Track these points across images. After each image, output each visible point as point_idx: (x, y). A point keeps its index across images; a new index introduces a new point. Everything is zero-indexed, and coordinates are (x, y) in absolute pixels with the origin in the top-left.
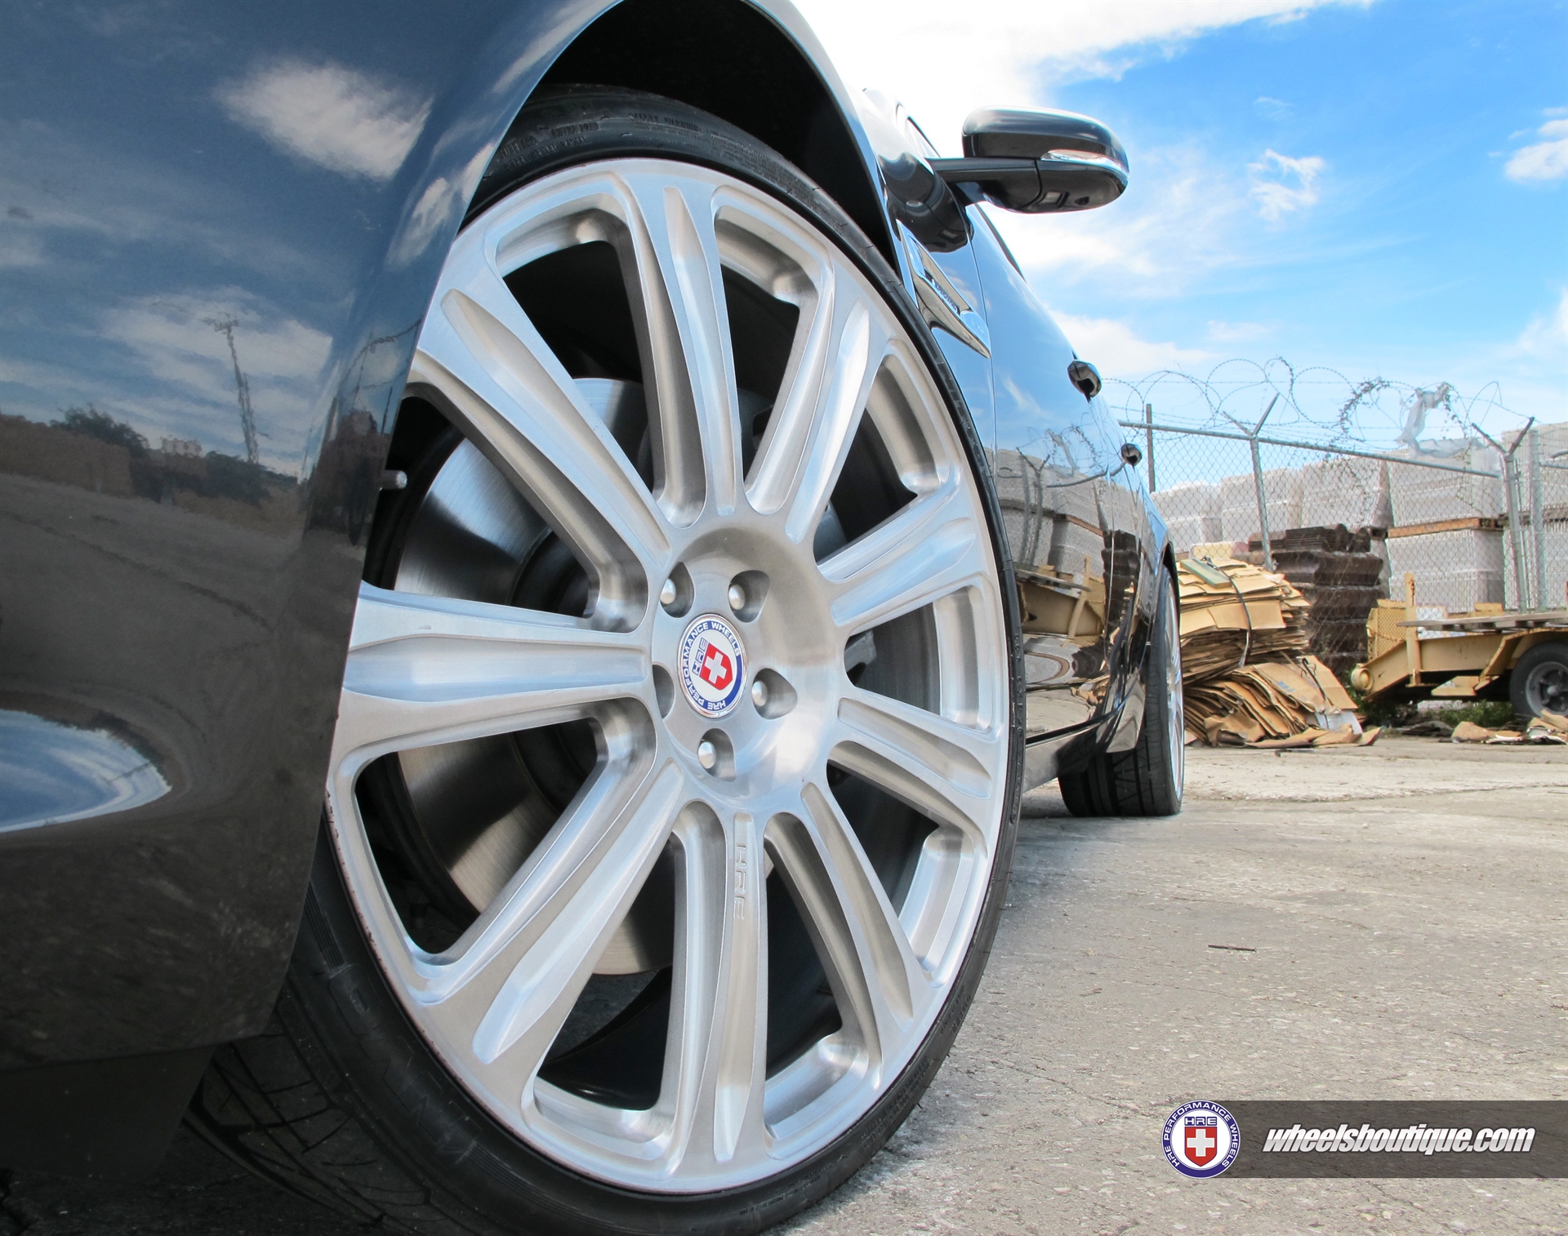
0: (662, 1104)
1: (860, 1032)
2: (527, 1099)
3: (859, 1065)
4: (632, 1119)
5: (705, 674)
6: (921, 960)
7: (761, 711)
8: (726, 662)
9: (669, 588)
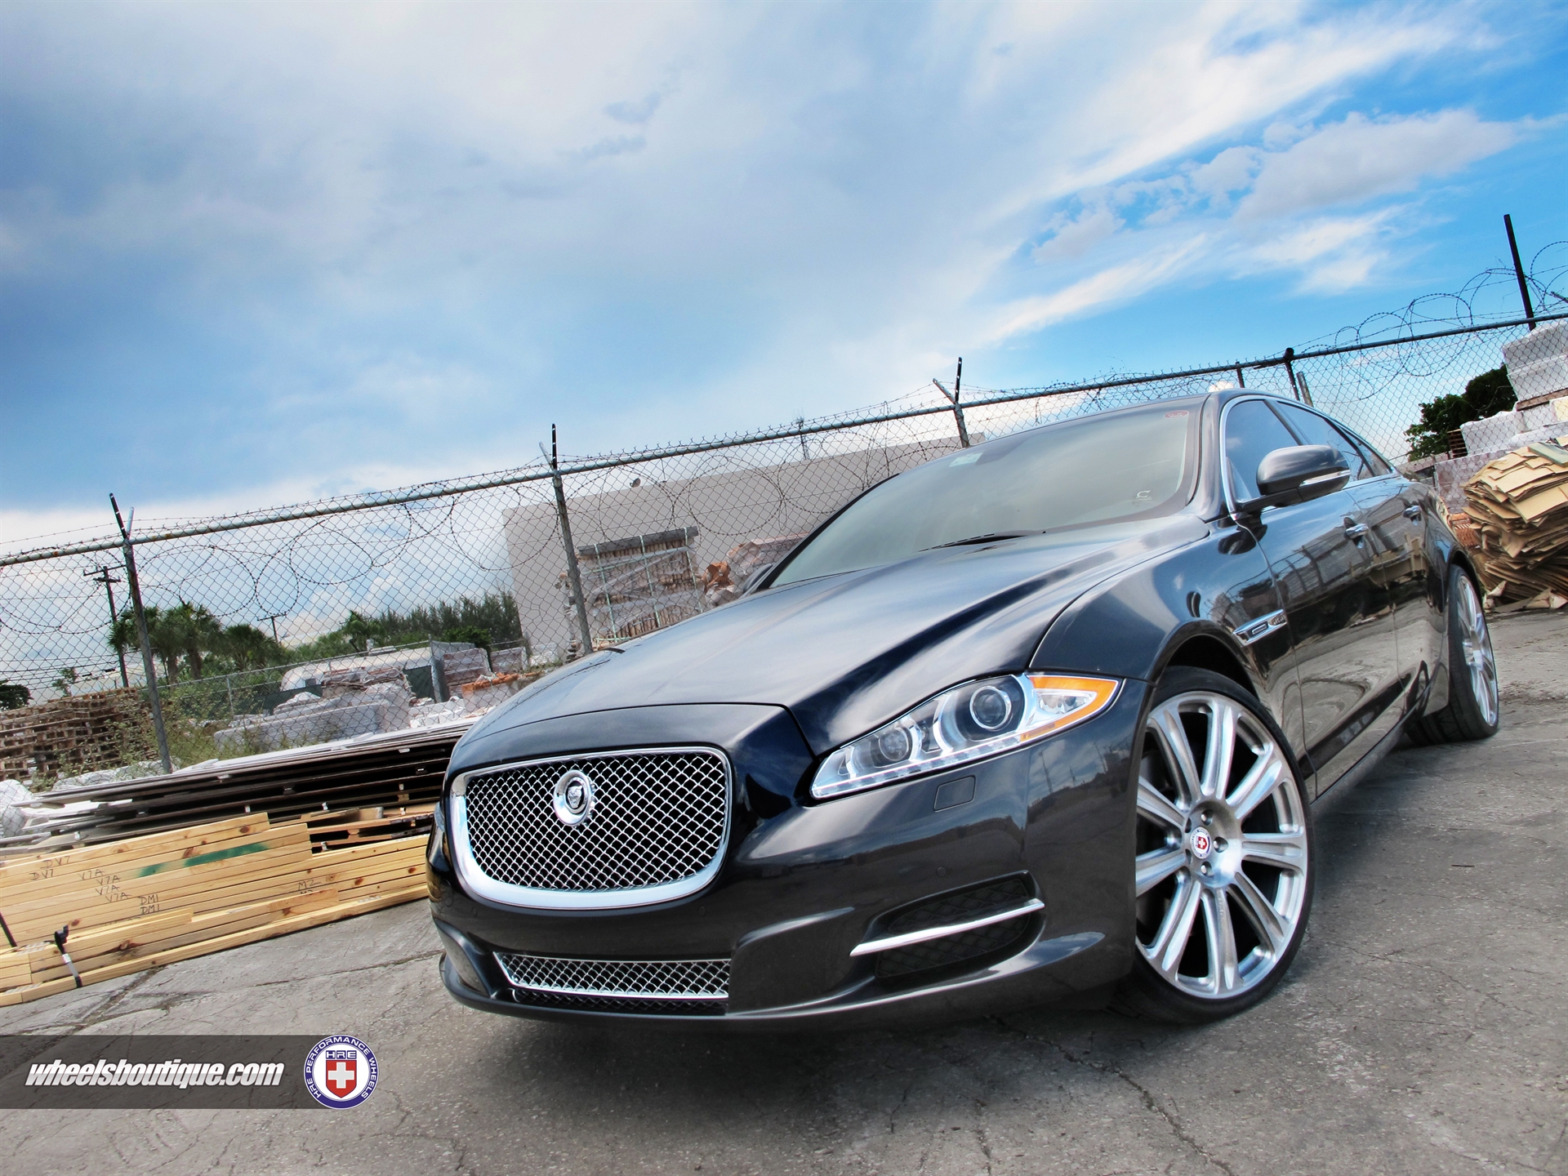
0: (1210, 975)
1: (1266, 944)
2: (1176, 978)
3: (1268, 955)
4: (1202, 980)
5: (1199, 846)
6: (1284, 917)
7: (1217, 850)
8: (1205, 840)
9: (1185, 827)
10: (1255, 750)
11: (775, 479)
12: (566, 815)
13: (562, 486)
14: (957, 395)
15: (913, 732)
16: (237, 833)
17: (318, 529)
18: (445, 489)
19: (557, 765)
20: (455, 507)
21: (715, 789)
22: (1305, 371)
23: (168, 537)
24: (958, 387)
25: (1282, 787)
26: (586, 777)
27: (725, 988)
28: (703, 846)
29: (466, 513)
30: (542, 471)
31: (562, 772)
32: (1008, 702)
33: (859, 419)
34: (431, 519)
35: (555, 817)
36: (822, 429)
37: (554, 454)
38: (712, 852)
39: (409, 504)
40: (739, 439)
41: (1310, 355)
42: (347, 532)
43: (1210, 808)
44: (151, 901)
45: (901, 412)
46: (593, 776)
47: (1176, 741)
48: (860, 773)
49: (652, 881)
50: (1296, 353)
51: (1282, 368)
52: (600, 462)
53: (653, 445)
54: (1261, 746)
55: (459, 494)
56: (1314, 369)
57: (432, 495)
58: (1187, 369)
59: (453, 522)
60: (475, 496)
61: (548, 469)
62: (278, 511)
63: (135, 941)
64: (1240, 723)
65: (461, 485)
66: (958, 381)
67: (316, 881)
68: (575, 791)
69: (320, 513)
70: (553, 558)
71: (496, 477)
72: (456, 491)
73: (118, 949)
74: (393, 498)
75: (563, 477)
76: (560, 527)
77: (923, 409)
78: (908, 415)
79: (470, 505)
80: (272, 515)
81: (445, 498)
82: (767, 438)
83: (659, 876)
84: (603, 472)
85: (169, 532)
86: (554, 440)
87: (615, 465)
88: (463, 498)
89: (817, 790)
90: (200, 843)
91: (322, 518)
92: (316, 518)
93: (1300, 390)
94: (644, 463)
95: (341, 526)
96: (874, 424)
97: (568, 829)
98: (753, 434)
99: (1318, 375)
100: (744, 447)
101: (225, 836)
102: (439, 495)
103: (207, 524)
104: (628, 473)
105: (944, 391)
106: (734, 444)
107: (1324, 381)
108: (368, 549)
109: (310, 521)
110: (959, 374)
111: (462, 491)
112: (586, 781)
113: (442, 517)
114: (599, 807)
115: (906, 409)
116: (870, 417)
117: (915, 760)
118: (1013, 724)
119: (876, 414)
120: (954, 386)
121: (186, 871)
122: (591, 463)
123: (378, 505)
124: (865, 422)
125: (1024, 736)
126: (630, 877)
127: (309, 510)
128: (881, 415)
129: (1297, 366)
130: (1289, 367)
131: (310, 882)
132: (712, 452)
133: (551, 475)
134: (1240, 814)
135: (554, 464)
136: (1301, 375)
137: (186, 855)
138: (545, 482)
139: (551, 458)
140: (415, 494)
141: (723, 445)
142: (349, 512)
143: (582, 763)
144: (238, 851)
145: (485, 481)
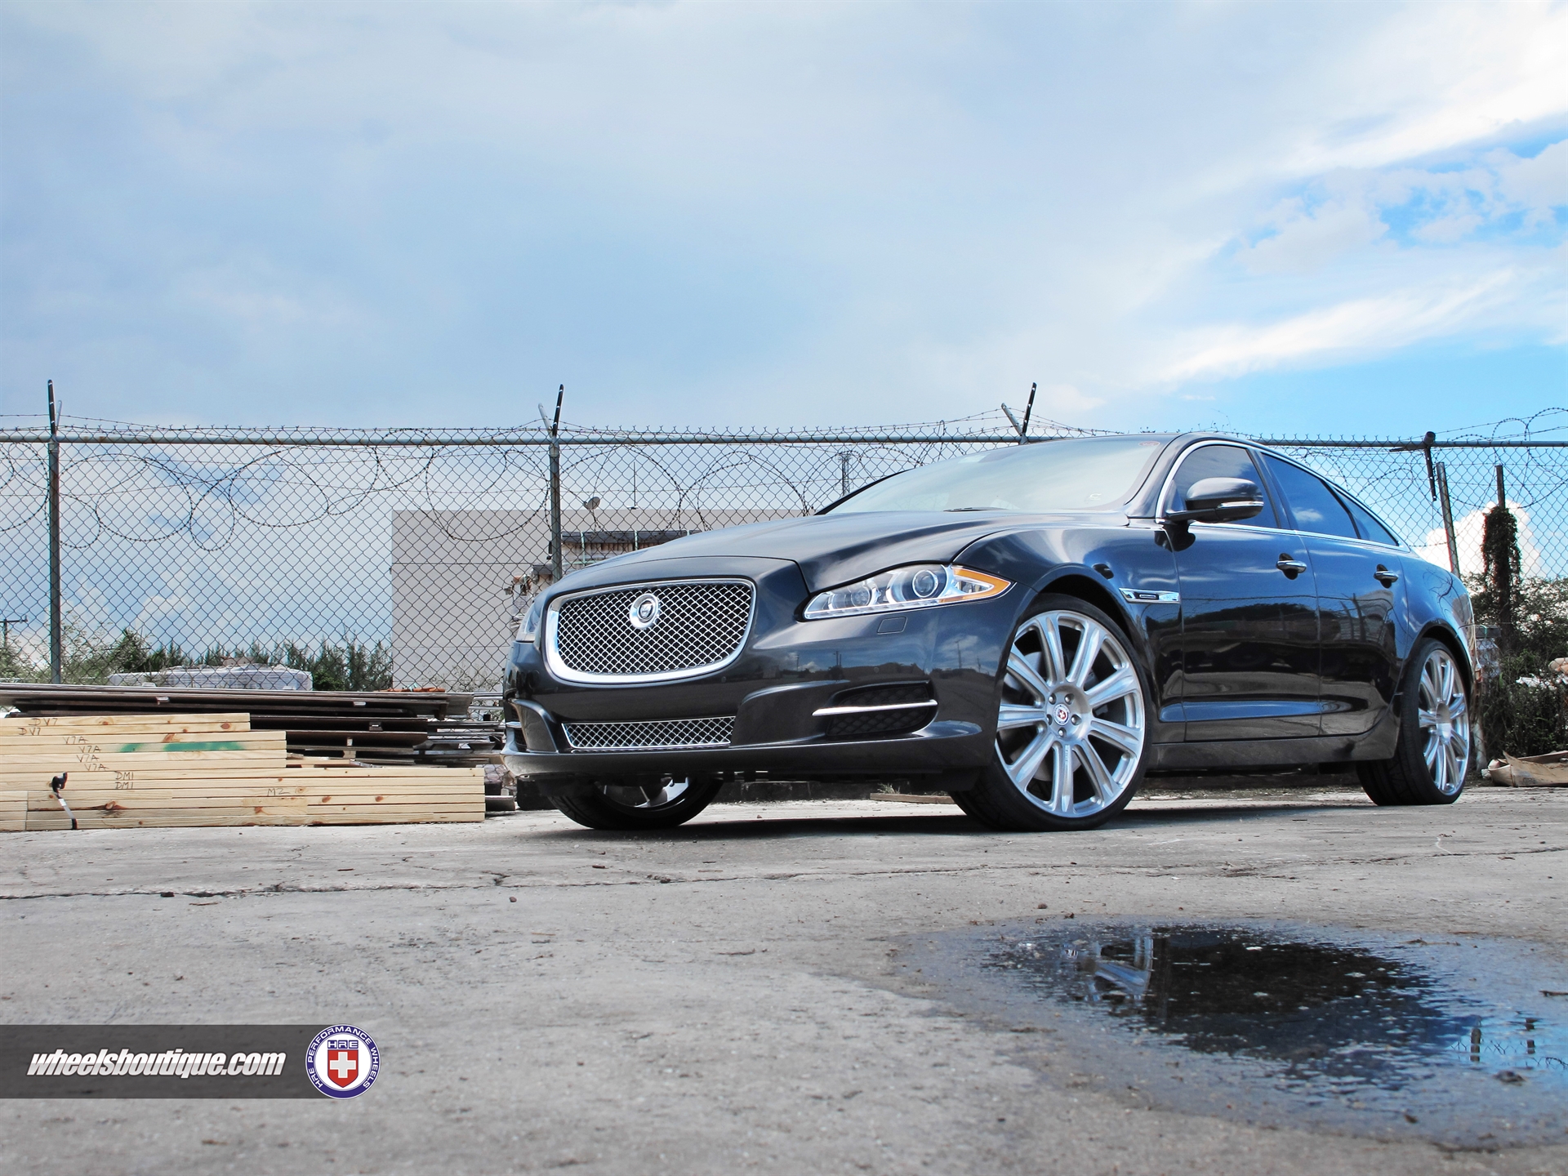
0: (1051, 798)
1: (1098, 794)
2: (1025, 791)
3: (1097, 802)
4: (1046, 802)
5: (1059, 716)
6: (1116, 782)
7: (1072, 722)
8: (1065, 714)
9: (1051, 698)
10: (1116, 666)
11: (800, 489)
12: (636, 622)
13: (558, 456)
14: (1025, 425)
15: (874, 591)
16: (218, 727)
17: (274, 459)
18: (426, 438)
19: (635, 591)
20: (434, 460)
21: (744, 607)
22: (1447, 462)
23: (102, 440)
24: (1027, 417)
25: (1132, 695)
26: (656, 598)
27: (729, 737)
28: (730, 642)
29: (445, 469)
30: (540, 436)
31: (638, 595)
32: (937, 582)
33: (907, 435)
34: (405, 469)
35: (629, 624)
36: (863, 440)
37: (556, 419)
38: (735, 646)
39: (382, 449)
40: (767, 436)
41: (1455, 444)
42: (308, 468)
43: (1071, 693)
44: (126, 778)
45: (957, 435)
46: (660, 597)
47: (1053, 641)
48: (835, 607)
49: (692, 665)
50: (1438, 439)
51: (1419, 456)
52: (605, 437)
53: (668, 429)
54: (1119, 662)
55: (440, 447)
56: (1457, 462)
57: (411, 443)
58: (1302, 438)
59: (429, 477)
60: (460, 452)
61: (544, 435)
62: (233, 432)
63: (121, 804)
64: (1106, 643)
65: (445, 437)
66: (1029, 410)
67: (285, 790)
68: (647, 607)
69: (281, 442)
70: (536, 536)
71: (485, 435)
72: (439, 443)
73: (104, 808)
74: (366, 438)
75: (561, 447)
76: (549, 502)
77: (983, 435)
78: (965, 440)
79: (452, 461)
80: (226, 435)
81: (424, 448)
82: (799, 440)
83: (697, 661)
84: (608, 448)
85: (104, 435)
86: (559, 403)
87: (622, 442)
88: (444, 451)
89: (807, 613)
90: (181, 731)
91: (281, 448)
92: (273, 446)
93: (1436, 483)
94: (655, 446)
95: (302, 460)
96: (924, 445)
97: (638, 631)
98: (784, 432)
99: (1462, 470)
100: (772, 446)
101: (206, 728)
102: (418, 444)
103: (149, 433)
104: (635, 454)
105: (1011, 419)
106: (761, 441)
107: (1467, 478)
108: (328, 491)
109: (268, 450)
110: (1031, 401)
111: (445, 444)
112: (655, 602)
113: (418, 469)
114: (662, 617)
115: (963, 432)
116: (921, 435)
117: (871, 604)
118: (936, 594)
119: (928, 433)
120: (1024, 415)
121: (164, 755)
122: (596, 437)
123: (348, 443)
124: (914, 440)
125: (942, 600)
126: (677, 662)
127: (268, 436)
128: (934, 435)
129: (1438, 455)
130: (1428, 454)
131: (279, 790)
132: (735, 446)
133: (549, 442)
134: (1095, 702)
135: (554, 430)
136: (1442, 466)
137: (166, 740)
138: (540, 449)
139: (552, 423)
140: (391, 438)
141: (748, 440)
142: (314, 446)
143: (653, 589)
144: (215, 746)
145: (472, 437)
